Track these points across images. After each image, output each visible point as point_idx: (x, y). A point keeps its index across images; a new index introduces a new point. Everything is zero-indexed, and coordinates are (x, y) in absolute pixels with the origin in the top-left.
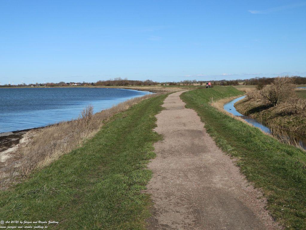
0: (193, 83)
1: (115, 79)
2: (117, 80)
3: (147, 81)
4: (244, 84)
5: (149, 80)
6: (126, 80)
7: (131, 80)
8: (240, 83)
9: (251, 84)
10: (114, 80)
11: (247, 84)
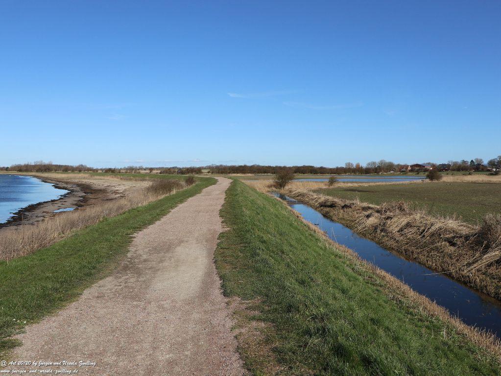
0: (139, 170)
1: (34, 162)
2: (38, 164)
3: (80, 166)
4: (209, 172)
5: (82, 165)
6: (50, 165)
7: (58, 164)
8: (203, 171)
9: (219, 173)
10: (33, 164)
11: (213, 173)
